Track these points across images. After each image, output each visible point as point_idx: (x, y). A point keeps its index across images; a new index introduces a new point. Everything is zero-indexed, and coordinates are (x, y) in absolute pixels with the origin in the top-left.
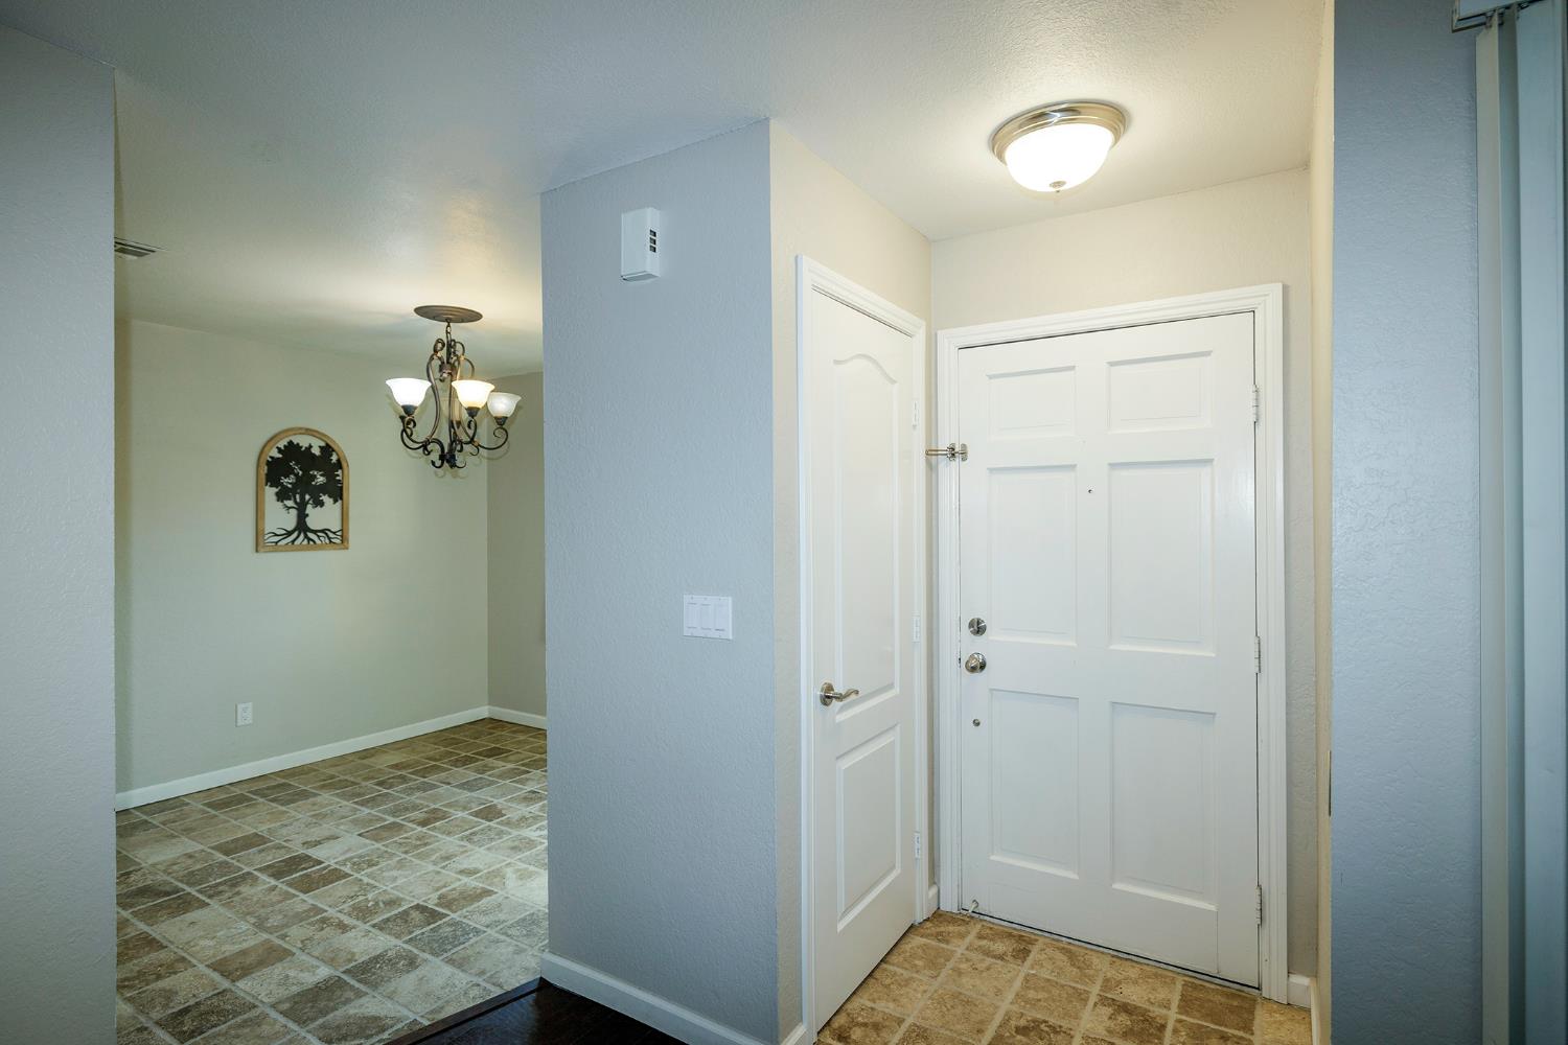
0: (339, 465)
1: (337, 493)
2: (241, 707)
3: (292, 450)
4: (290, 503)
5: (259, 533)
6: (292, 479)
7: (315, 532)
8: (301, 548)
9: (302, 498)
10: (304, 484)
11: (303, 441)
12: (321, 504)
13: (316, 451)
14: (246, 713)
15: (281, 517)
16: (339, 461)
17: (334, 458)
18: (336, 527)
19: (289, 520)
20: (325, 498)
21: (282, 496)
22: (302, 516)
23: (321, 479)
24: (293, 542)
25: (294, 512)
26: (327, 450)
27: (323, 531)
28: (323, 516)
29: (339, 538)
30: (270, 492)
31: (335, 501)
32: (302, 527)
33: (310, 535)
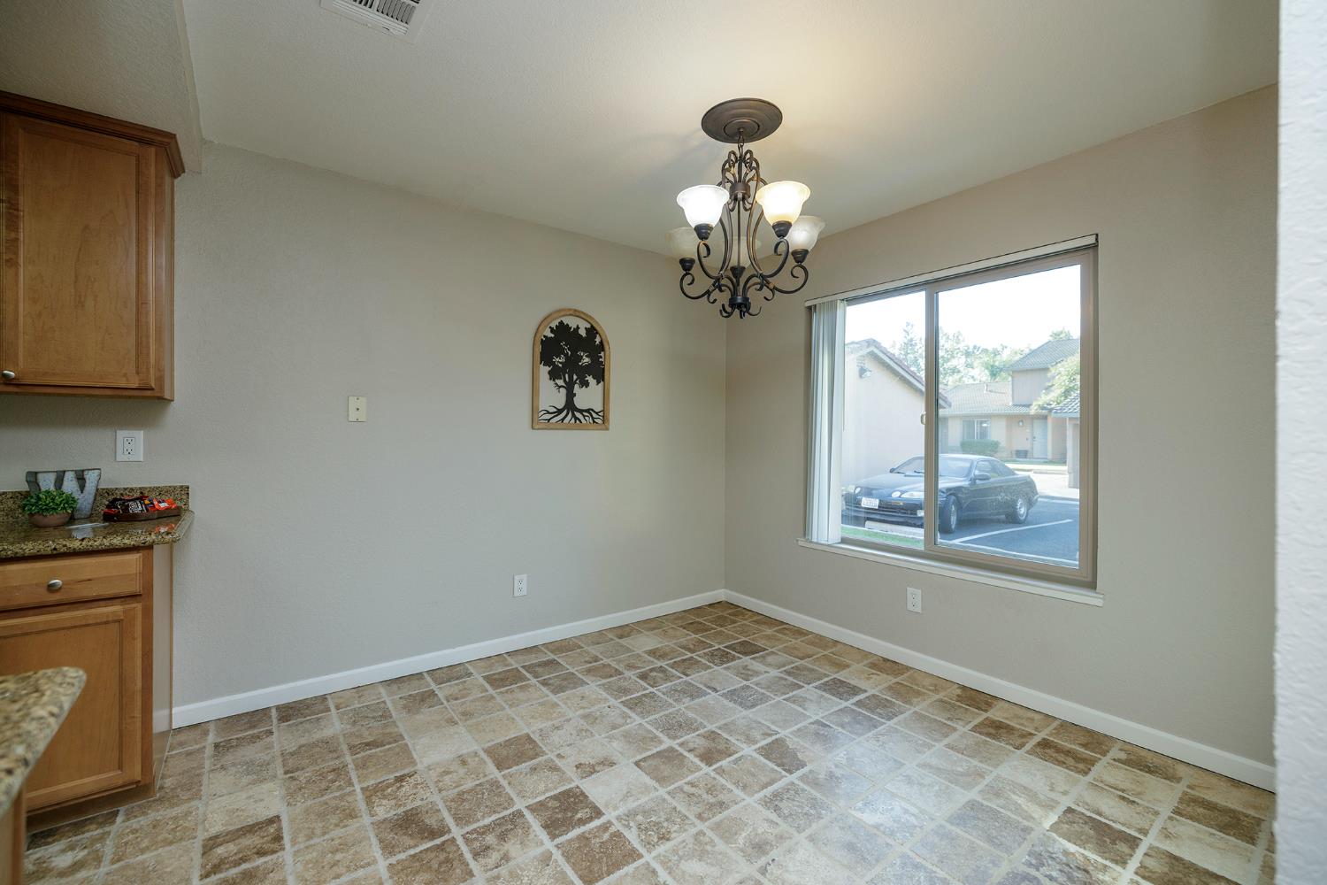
0: (602, 347)
1: (600, 376)
2: (517, 578)
3: (562, 329)
4: (560, 382)
5: (534, 409)
6: (562, 360)
7: (581, 411)
8: (569, 428)
9: (571, 377)
10: (572, 365)
11: (572, 322)
12: (586, 384)
13: (583, 332)
14: (522, 585)
15: (552, 396)
16: (601, 342)
17: (598, 340)
18: (598, 408)
19: (560, 399)
20: (590, 379)
21: (554, 375)
22: (570, 396)
23: (586, 360)
24: (563, 420)
25: (563, 391)
26: (592, 331)
27: (587, 411)
28: (588, 396)
29: (599, 418)
30: (544, 370)
31: (598, 383)
32: (570, 406)
33: (578, 415)
